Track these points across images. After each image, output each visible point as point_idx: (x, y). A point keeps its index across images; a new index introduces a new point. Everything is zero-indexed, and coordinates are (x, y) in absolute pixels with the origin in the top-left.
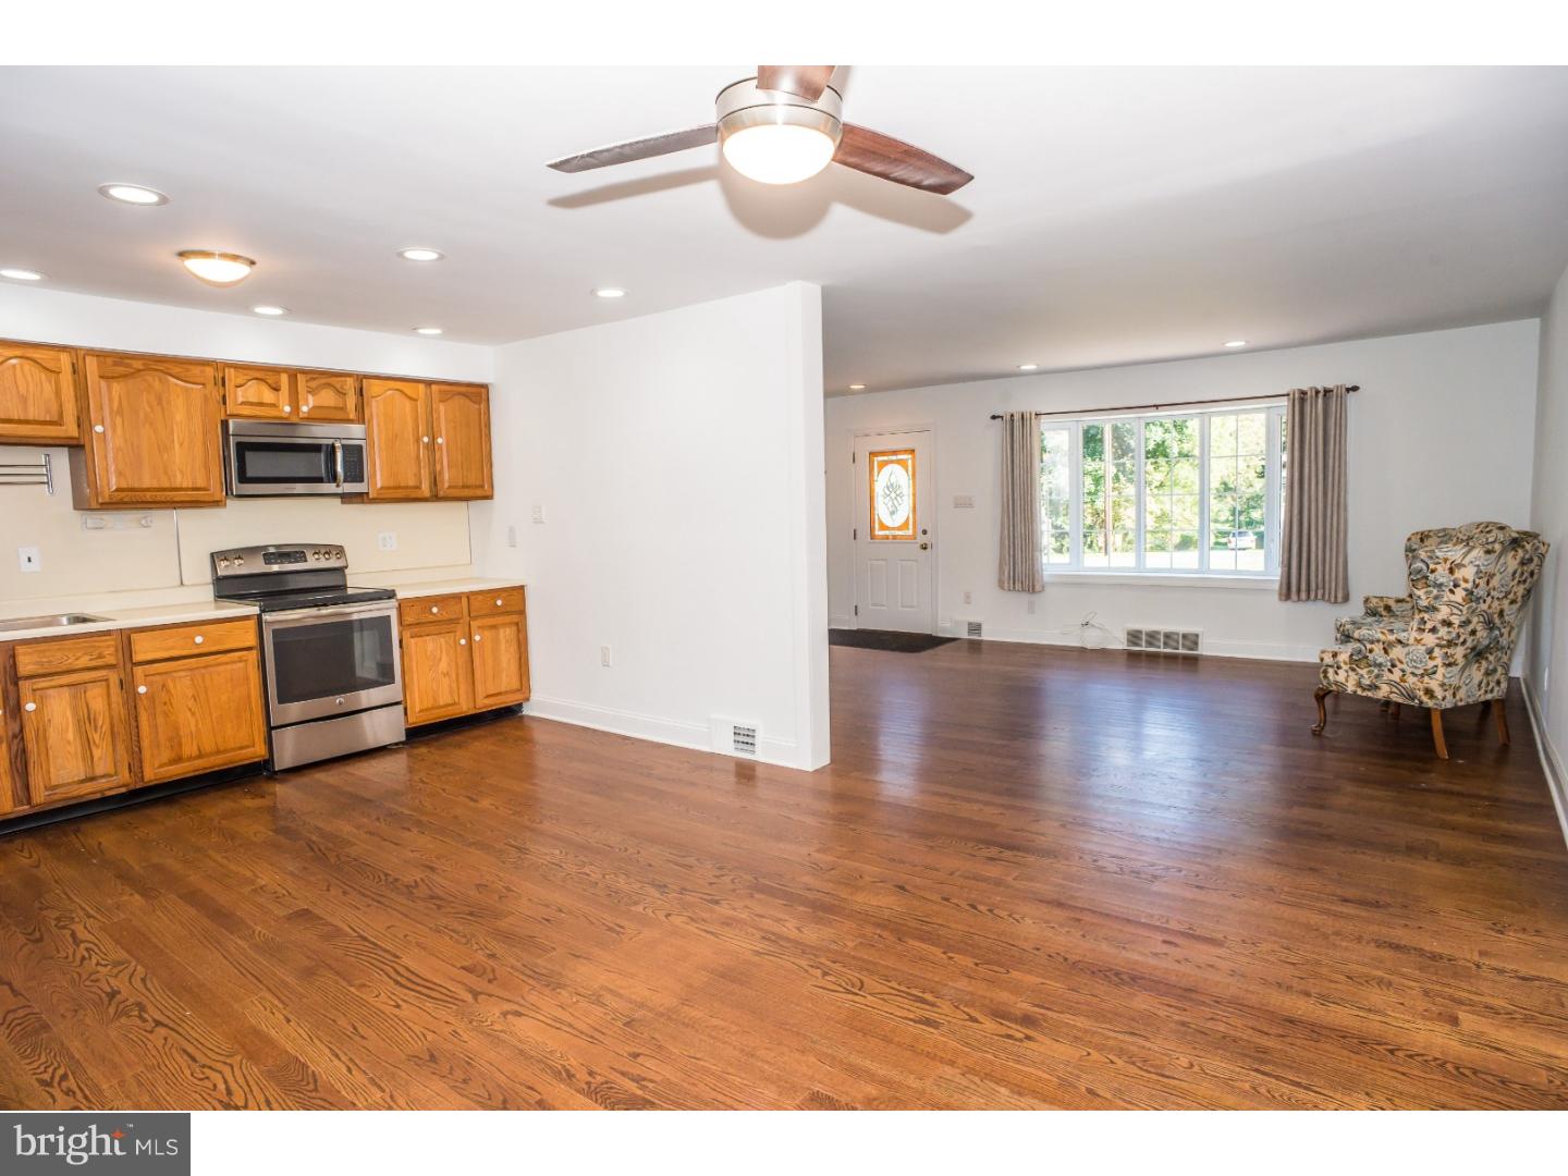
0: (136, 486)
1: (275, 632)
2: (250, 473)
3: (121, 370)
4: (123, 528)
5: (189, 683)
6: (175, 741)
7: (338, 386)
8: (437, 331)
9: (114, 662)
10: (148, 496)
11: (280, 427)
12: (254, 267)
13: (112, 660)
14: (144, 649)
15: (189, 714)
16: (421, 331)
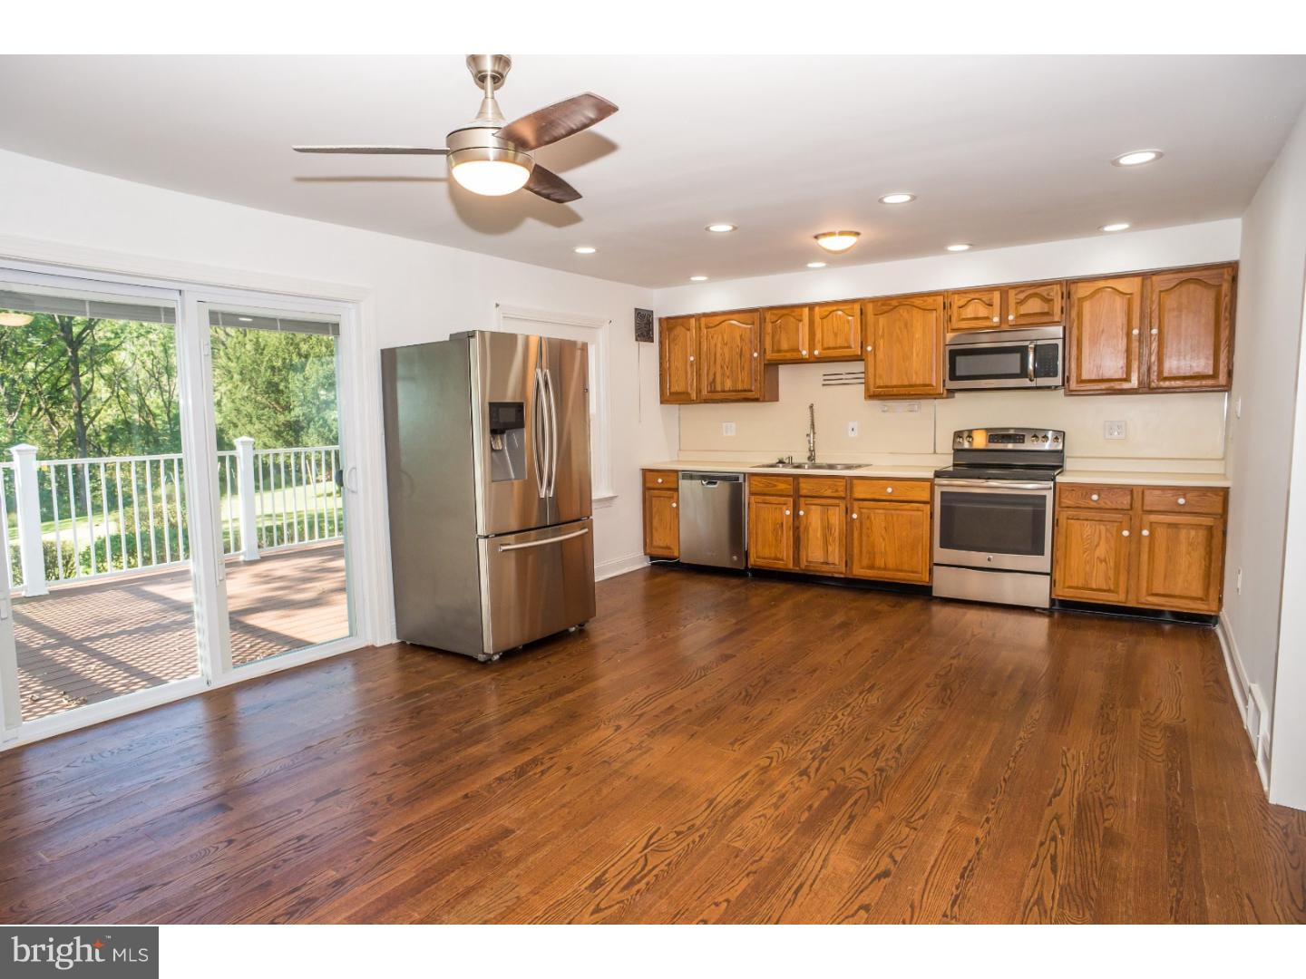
0: (889, 384)
1: (943, 493)
2: (958, 373)
3: (885, 308)
4: (899, 411)
5: (883, 518)
6: (872, 555)
7: (1045, 294)
8: (1125, 226)
9: (844, 496)
10: (895, 391)
11: (995, 334)
12: (860, 237)
13: (842, 494)
14: (860, 491)
15: (881, 540)
16: (1107, 229)
